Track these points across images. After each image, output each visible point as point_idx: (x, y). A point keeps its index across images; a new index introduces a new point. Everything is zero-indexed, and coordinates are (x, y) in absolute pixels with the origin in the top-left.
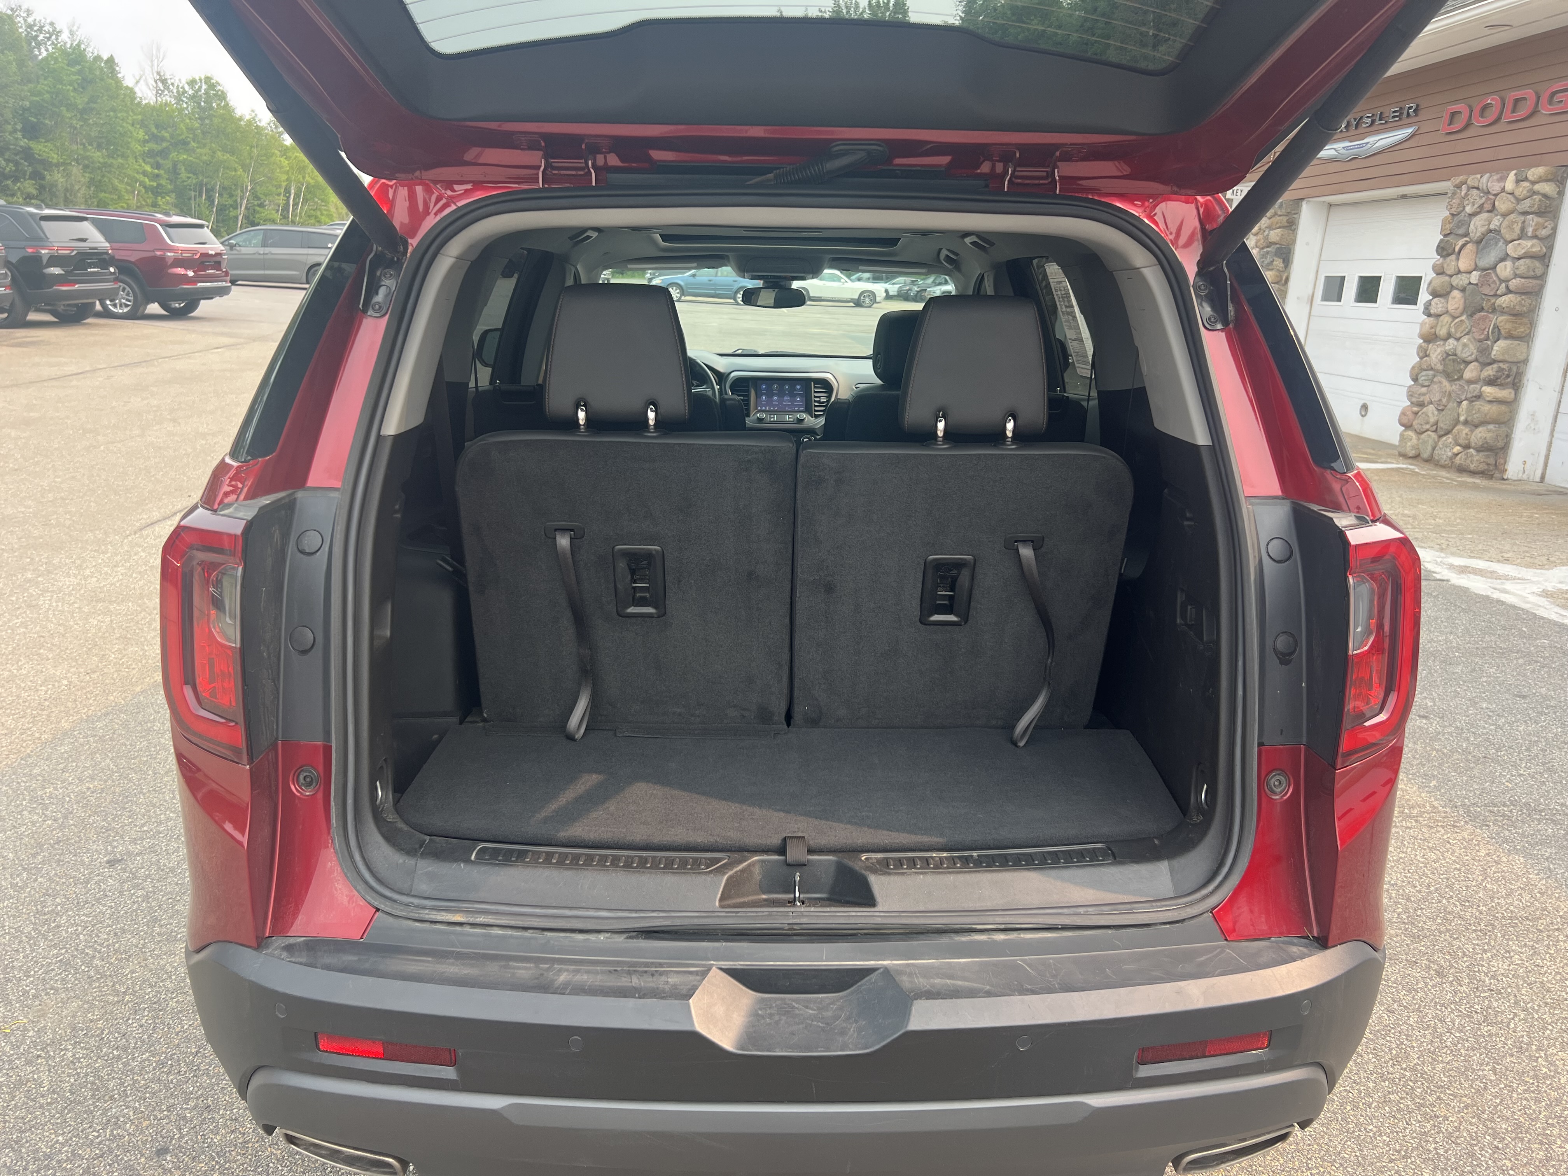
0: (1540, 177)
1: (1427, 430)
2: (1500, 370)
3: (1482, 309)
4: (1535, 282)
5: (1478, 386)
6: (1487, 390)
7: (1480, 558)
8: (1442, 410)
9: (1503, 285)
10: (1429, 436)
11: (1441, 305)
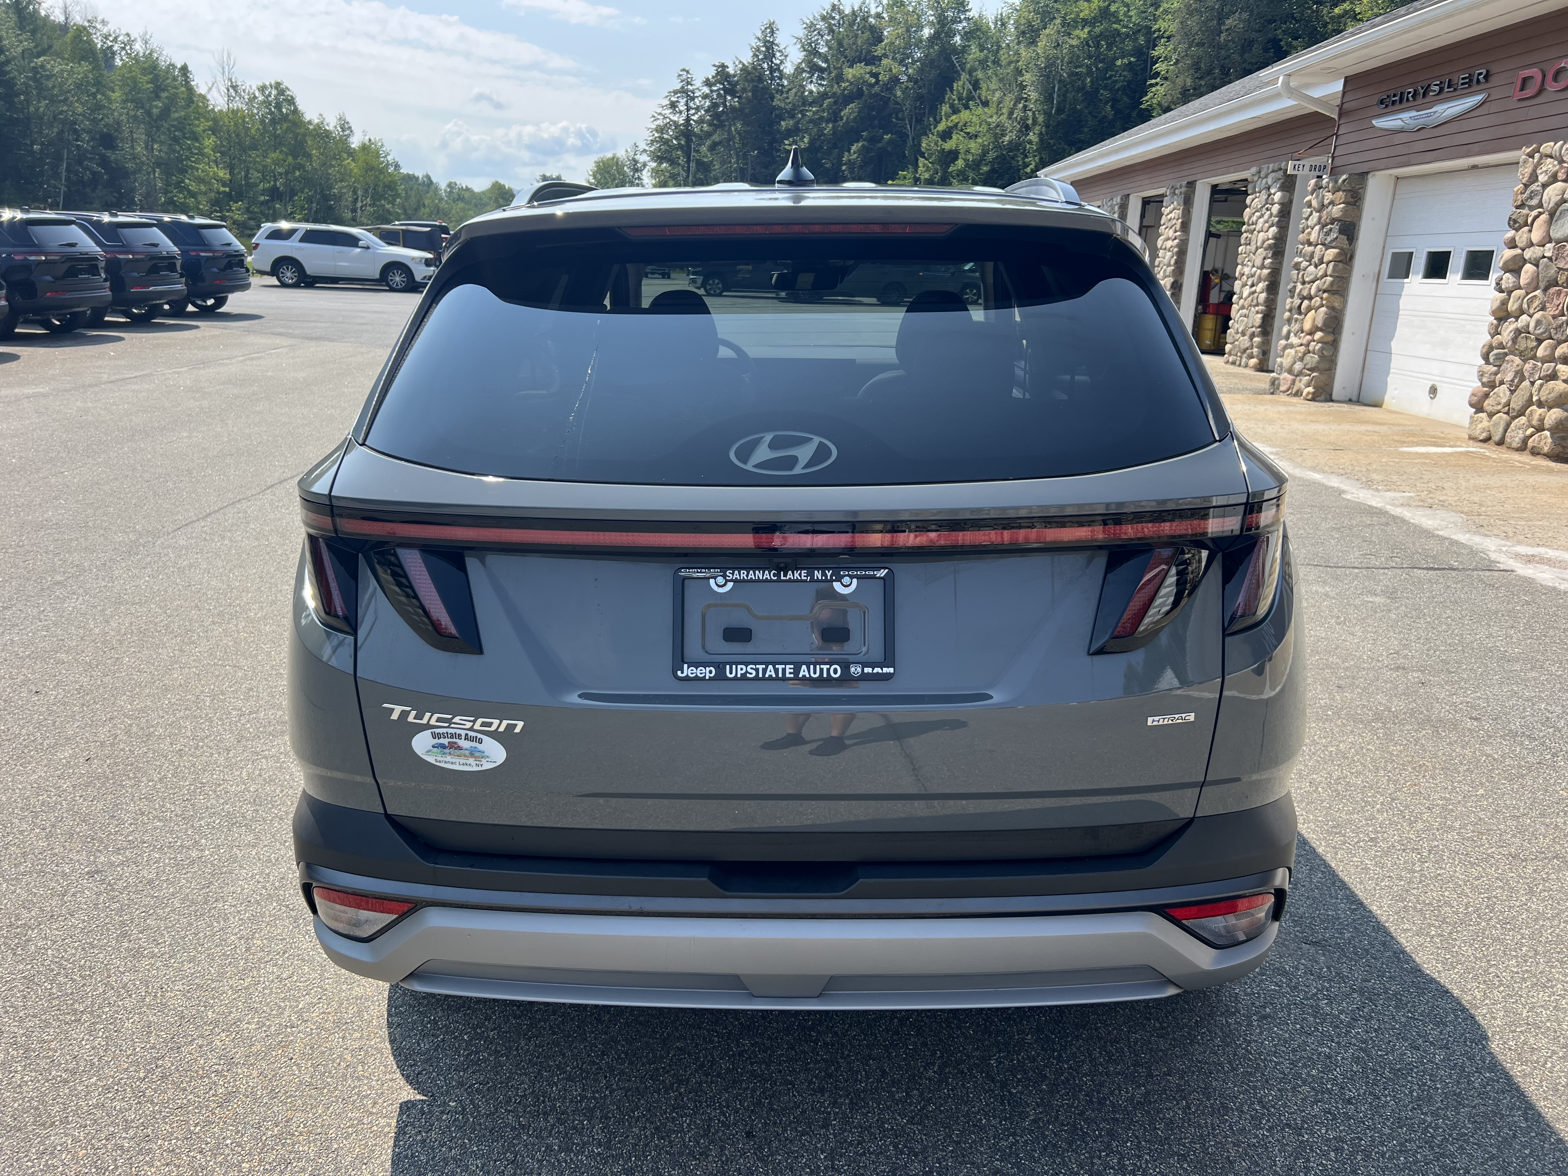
1: (1499, 412)
3: (1556, 284)
5: (1553, 364)
6: (1562, 368)
7: (1549, 546)
10: (1501, 418)
11: (1513, 280)
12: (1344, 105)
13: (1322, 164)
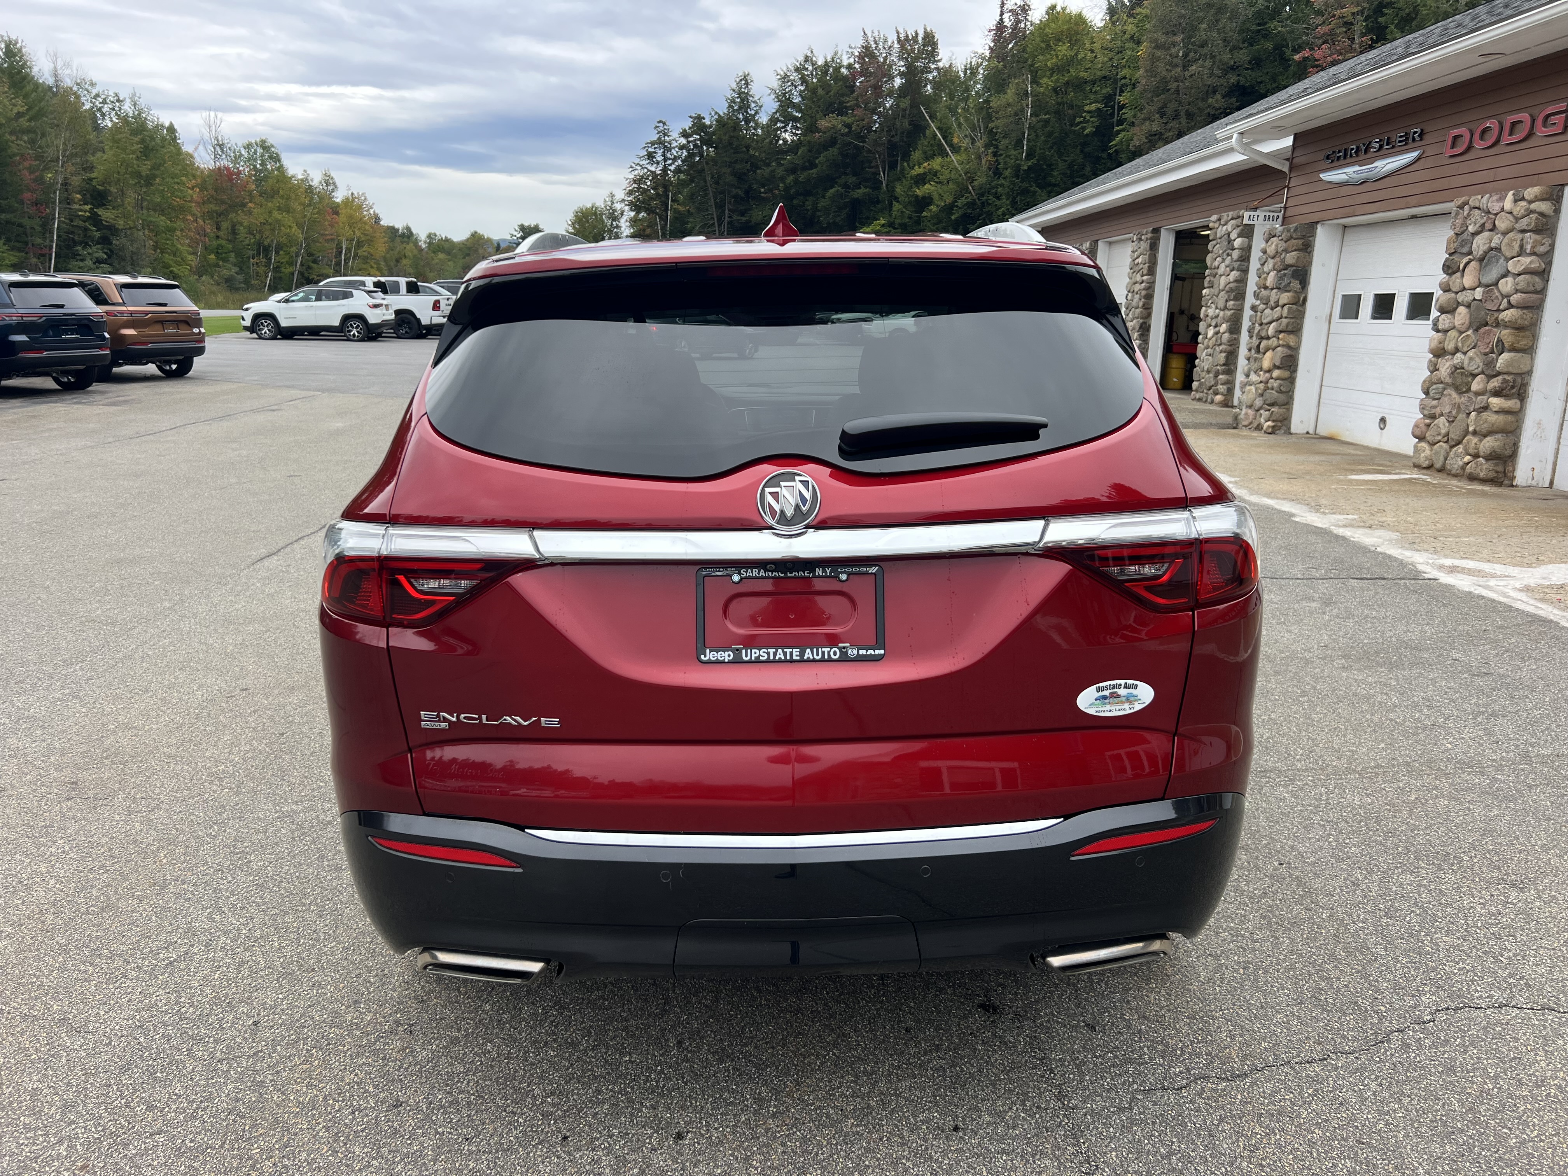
0: (1536, 197)
1: (1440, 441)
2: (1505, 381)
3: (1486, 324)
4: (1535, 296)
5: (1485, 397)
6: (1493, 401)
7: (1471, 559)
9: (1505, 300)
10: (1441, 446)
11: (1448, 321)
12: (1294, 161)
13: (1276, 214)
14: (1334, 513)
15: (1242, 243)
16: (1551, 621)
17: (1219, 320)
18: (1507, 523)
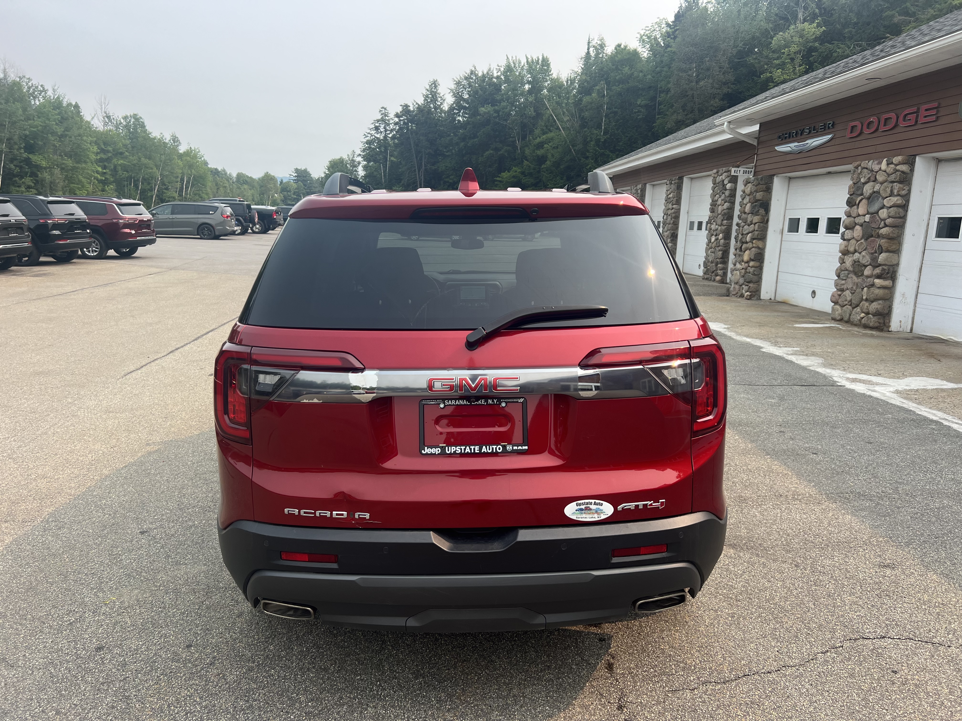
0: (900, 162)
1: (846, 305)
2: (883, 270)
3: (872, 236)
4: (900, 220)
5: (872, 279)
6: (877, 281)
7: (865, 374)
8: (854, 293)
9: (883, 222)
10: (847, 308)
11: (850, 234)
12: (760, 138)
13: (750, 170)
14: (786, 347)
15: (731, 187)
16: (911, 410)
17: (718, 232)
18: (887, 353)
